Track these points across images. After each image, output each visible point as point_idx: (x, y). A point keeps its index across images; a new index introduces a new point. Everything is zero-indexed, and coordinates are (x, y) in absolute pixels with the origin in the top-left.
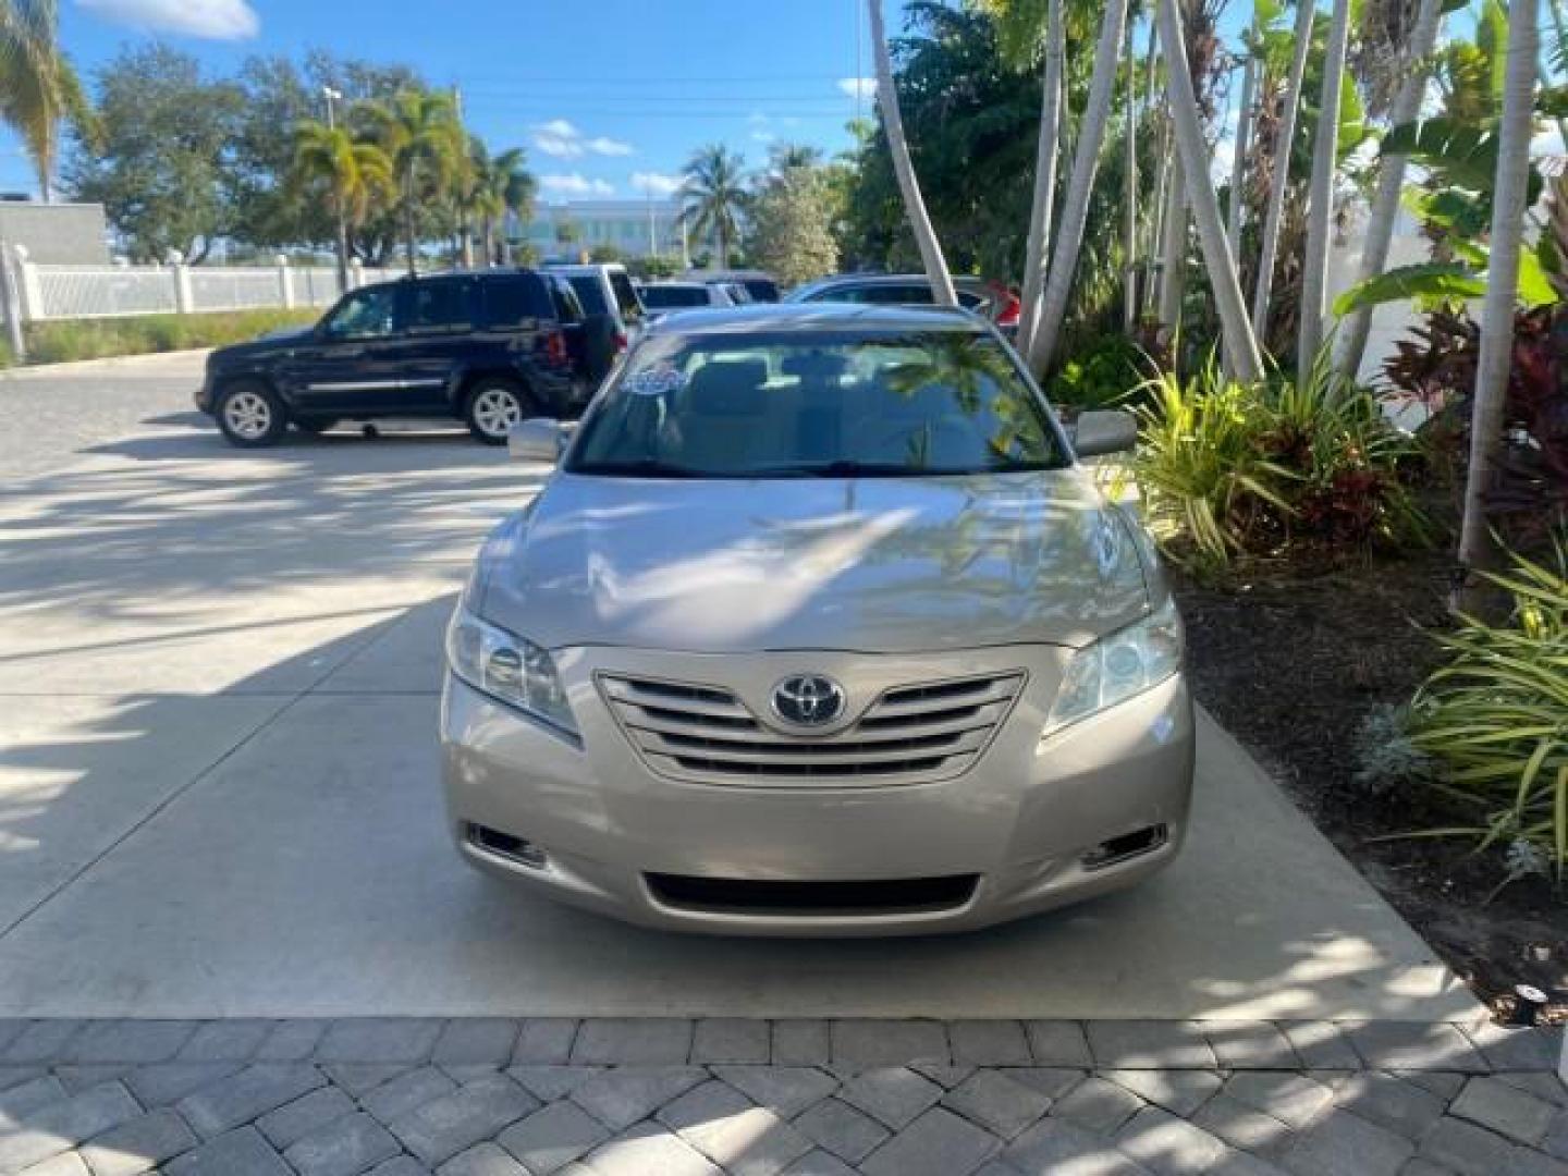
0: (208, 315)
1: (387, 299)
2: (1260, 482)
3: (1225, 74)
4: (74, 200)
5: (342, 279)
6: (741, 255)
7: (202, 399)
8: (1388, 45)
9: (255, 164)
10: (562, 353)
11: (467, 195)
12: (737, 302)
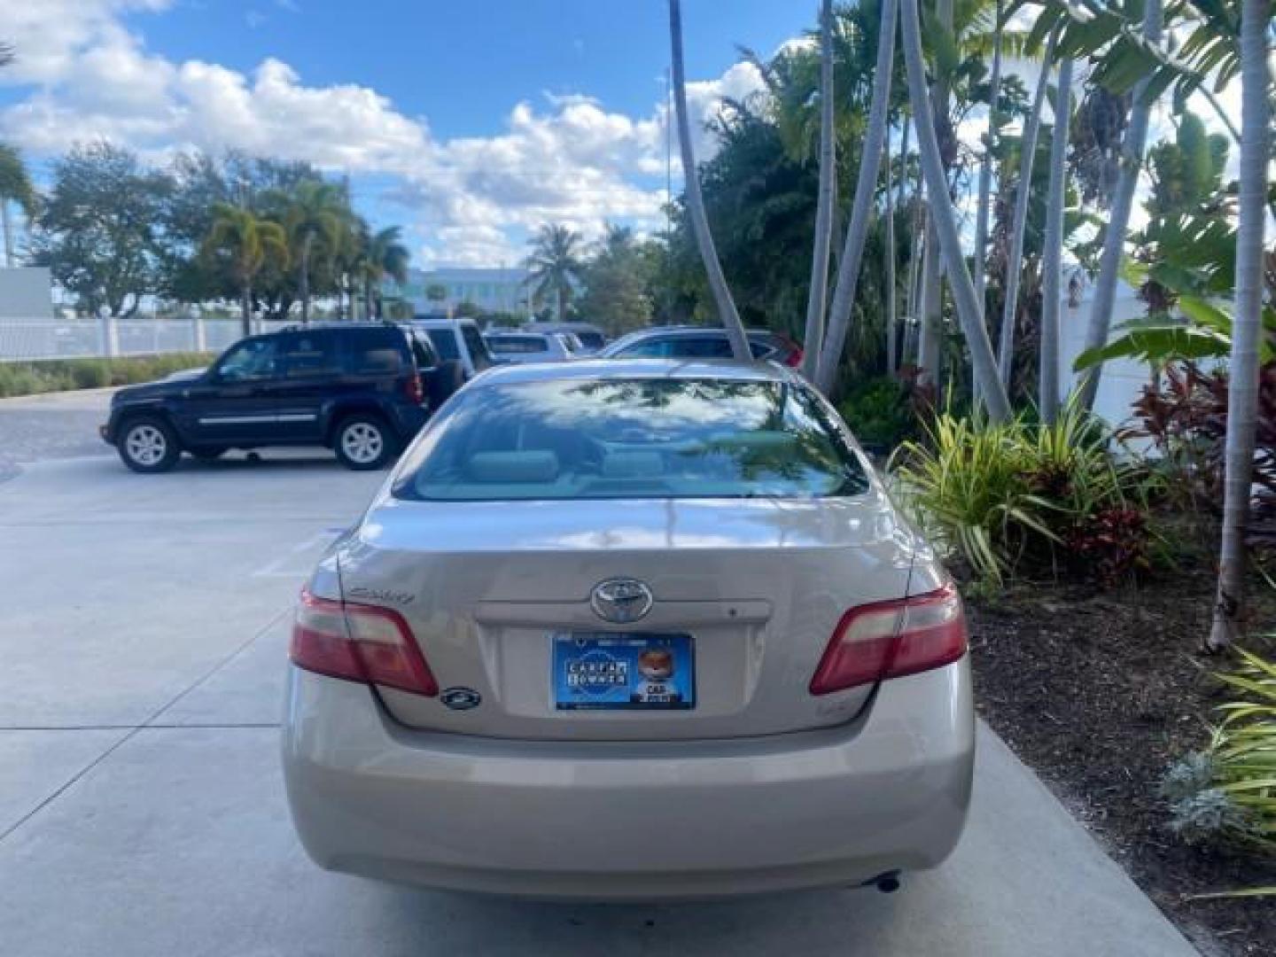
0: (131, 359)
1: (271, 347)
2: (1027, 513)
3: (966, 169)
4: (28, 265)
5: (247, 327)
6: (576, 311)
7: (105, 432)
8: (1096, 147)
9: (180, 237)
10: (419, 392)
11: (350, 262)
12: (571, 349)
